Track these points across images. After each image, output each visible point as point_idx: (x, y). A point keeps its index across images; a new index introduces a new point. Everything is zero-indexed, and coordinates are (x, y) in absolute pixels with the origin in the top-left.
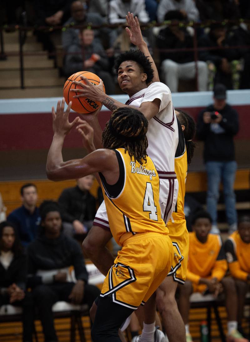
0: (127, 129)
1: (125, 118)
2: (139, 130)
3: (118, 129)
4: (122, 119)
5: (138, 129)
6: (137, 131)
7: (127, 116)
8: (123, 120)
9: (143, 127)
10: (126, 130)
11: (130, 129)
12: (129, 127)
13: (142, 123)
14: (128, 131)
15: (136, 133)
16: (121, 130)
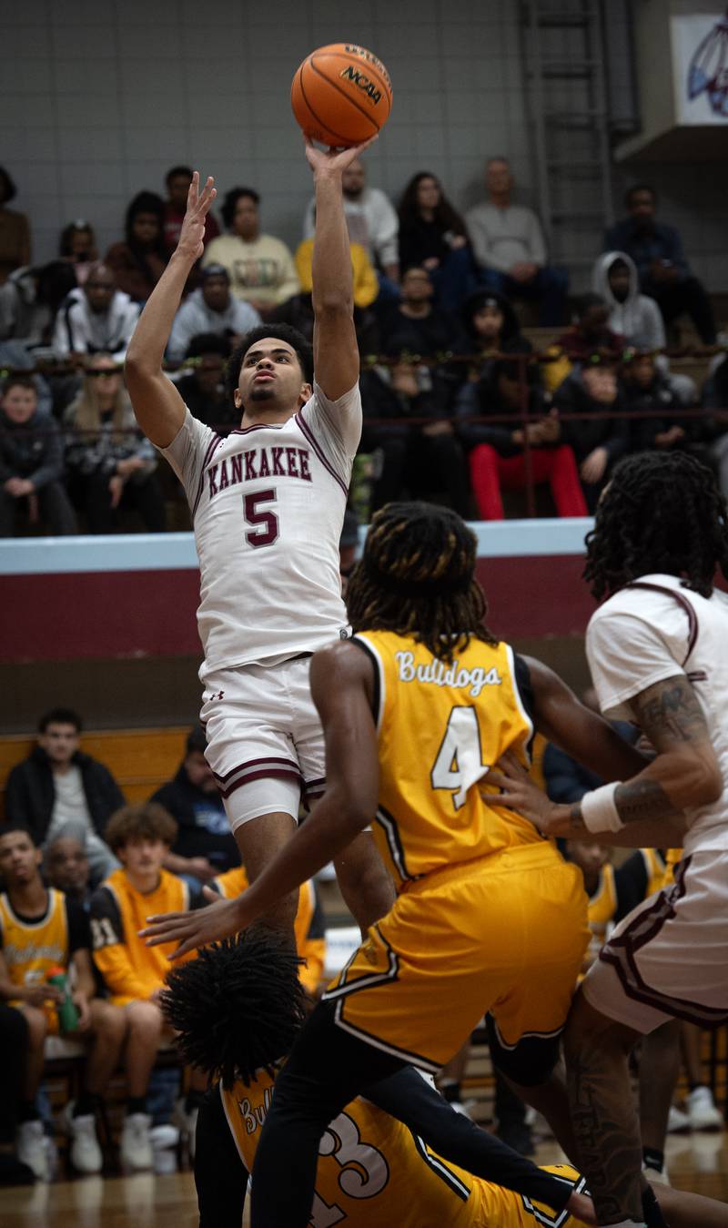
0: (409, 557)
1: (402, 526)
2: (442, 560)
3: (383, 558)
4: (392, 532)
5: (440, 554)
6: (437, 561)
7: (407, 522)
8: (396, 533)
9: (456, 551)
10: (404, 561)
11: (416, 557)
12: (413, 552)
13: (452, 538)
14: (411, 563)
15: (434, 568)
16: (390, 561)
